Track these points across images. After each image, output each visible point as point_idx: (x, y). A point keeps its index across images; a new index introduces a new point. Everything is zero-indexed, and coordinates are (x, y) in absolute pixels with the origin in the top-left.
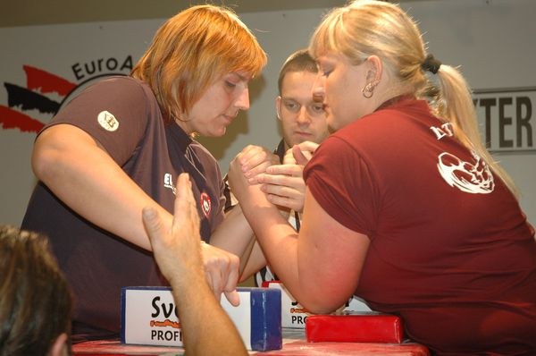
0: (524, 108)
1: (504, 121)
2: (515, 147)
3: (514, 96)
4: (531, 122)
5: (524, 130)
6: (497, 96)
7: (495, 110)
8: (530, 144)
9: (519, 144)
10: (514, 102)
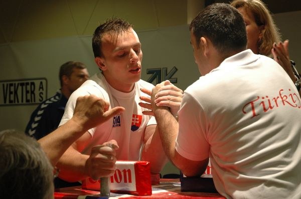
0: (33, 86)
1: (27, 92)
2: (30, 103)
3: (30, 82)
4: (35, 92)
5: (33, 95)
6: (25, 82)
7: (24, 87)
8: (35, 101)
9: (32, 101)
10: (30, 84)
